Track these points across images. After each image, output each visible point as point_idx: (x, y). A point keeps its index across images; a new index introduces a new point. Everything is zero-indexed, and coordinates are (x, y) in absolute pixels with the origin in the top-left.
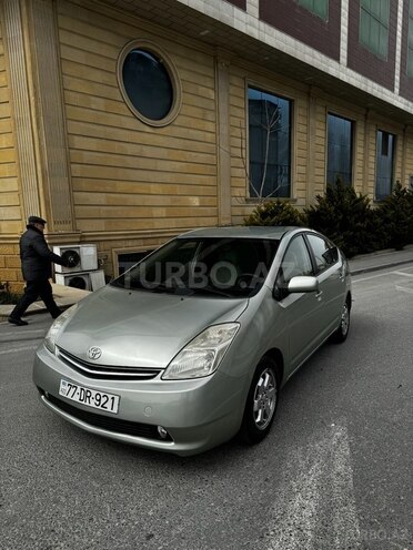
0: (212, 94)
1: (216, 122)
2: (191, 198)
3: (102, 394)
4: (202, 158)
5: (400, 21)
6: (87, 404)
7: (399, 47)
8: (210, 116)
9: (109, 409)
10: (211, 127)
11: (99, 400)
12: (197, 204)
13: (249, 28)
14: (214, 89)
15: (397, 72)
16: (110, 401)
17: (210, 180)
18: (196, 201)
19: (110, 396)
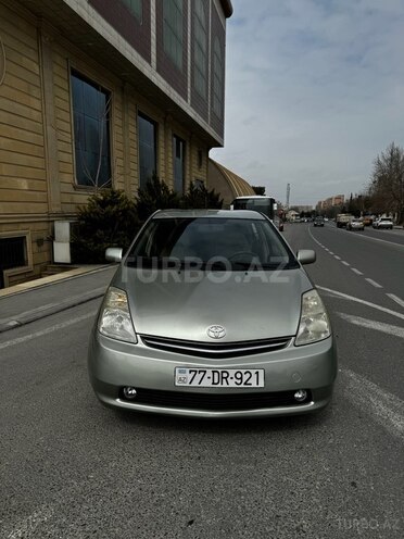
0: (36, 68)
1: (42, 100)
2: (19, 180)
3: (243, 371)
4: (29, 137)
5: (189, 41)
6: (225, 385)
7: (189, 63)
8: (35, 92)
9: (254, 385)
10: (37, 104)
11: (241, 378)
12: (26, 187)
13: (80, 9)
14: (38, 64)
15: (189, 85)
16: (254, 376)
17: (37, 162)
18: (24, 185)
19: (253, 372)
